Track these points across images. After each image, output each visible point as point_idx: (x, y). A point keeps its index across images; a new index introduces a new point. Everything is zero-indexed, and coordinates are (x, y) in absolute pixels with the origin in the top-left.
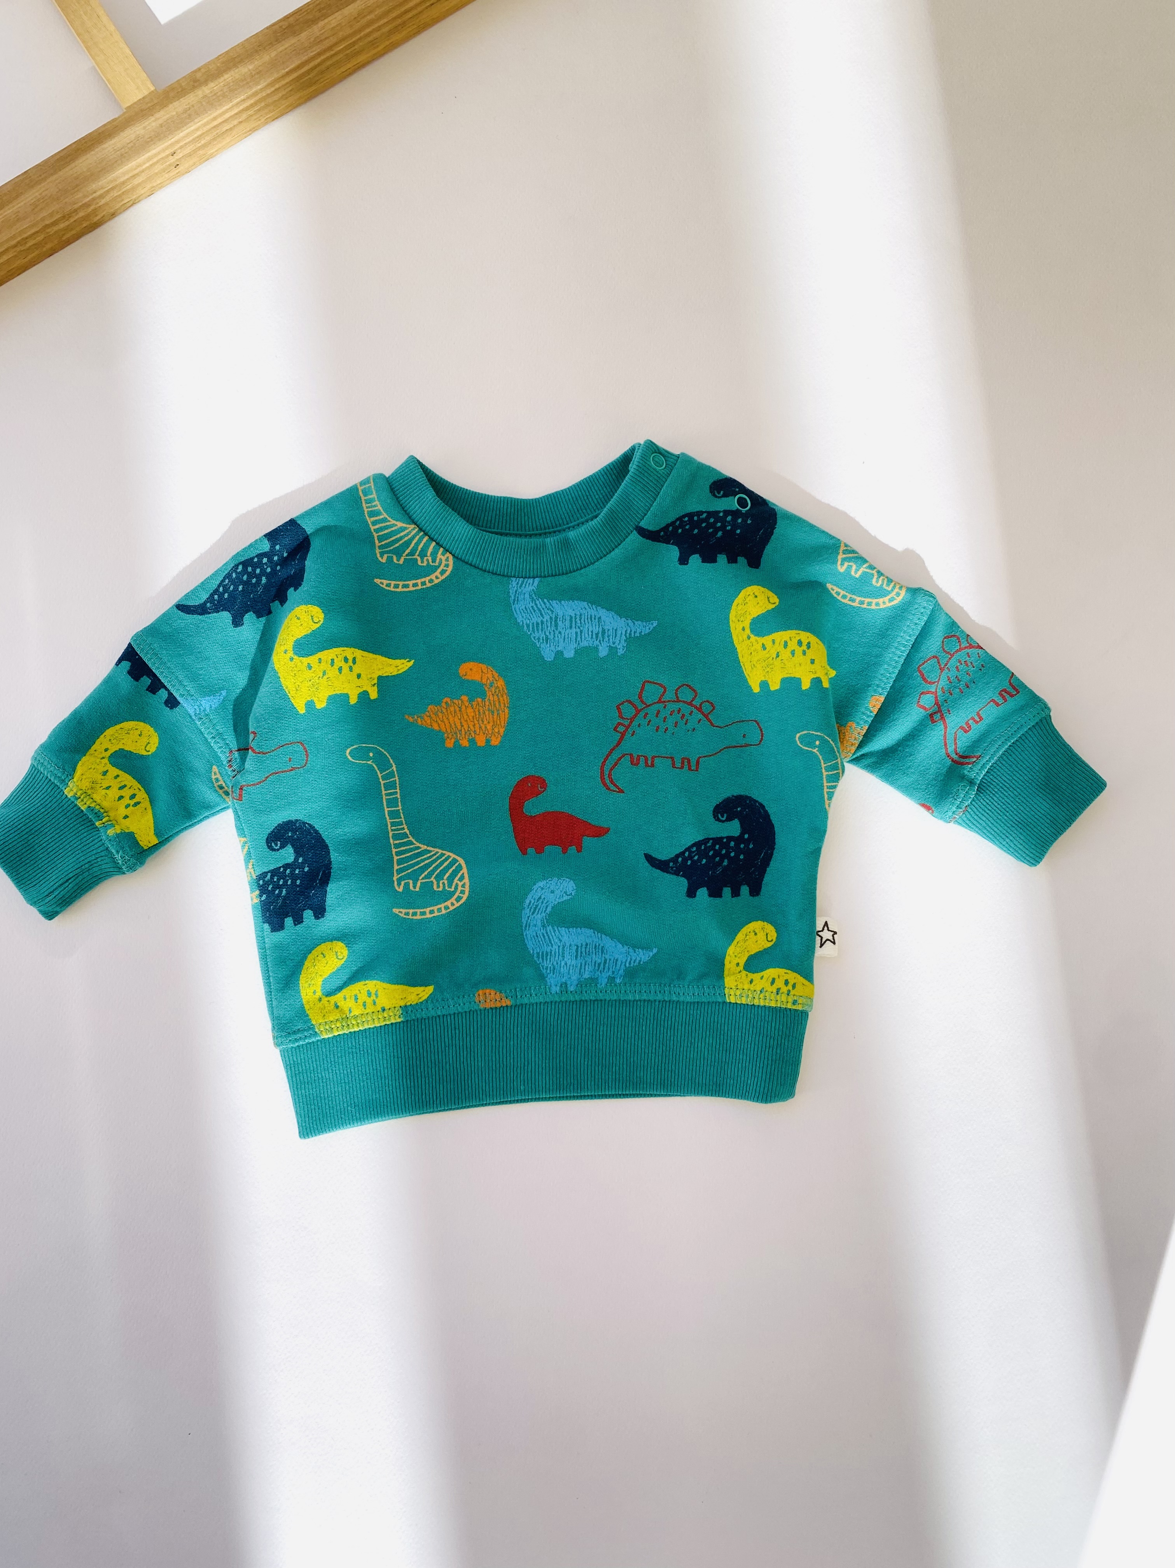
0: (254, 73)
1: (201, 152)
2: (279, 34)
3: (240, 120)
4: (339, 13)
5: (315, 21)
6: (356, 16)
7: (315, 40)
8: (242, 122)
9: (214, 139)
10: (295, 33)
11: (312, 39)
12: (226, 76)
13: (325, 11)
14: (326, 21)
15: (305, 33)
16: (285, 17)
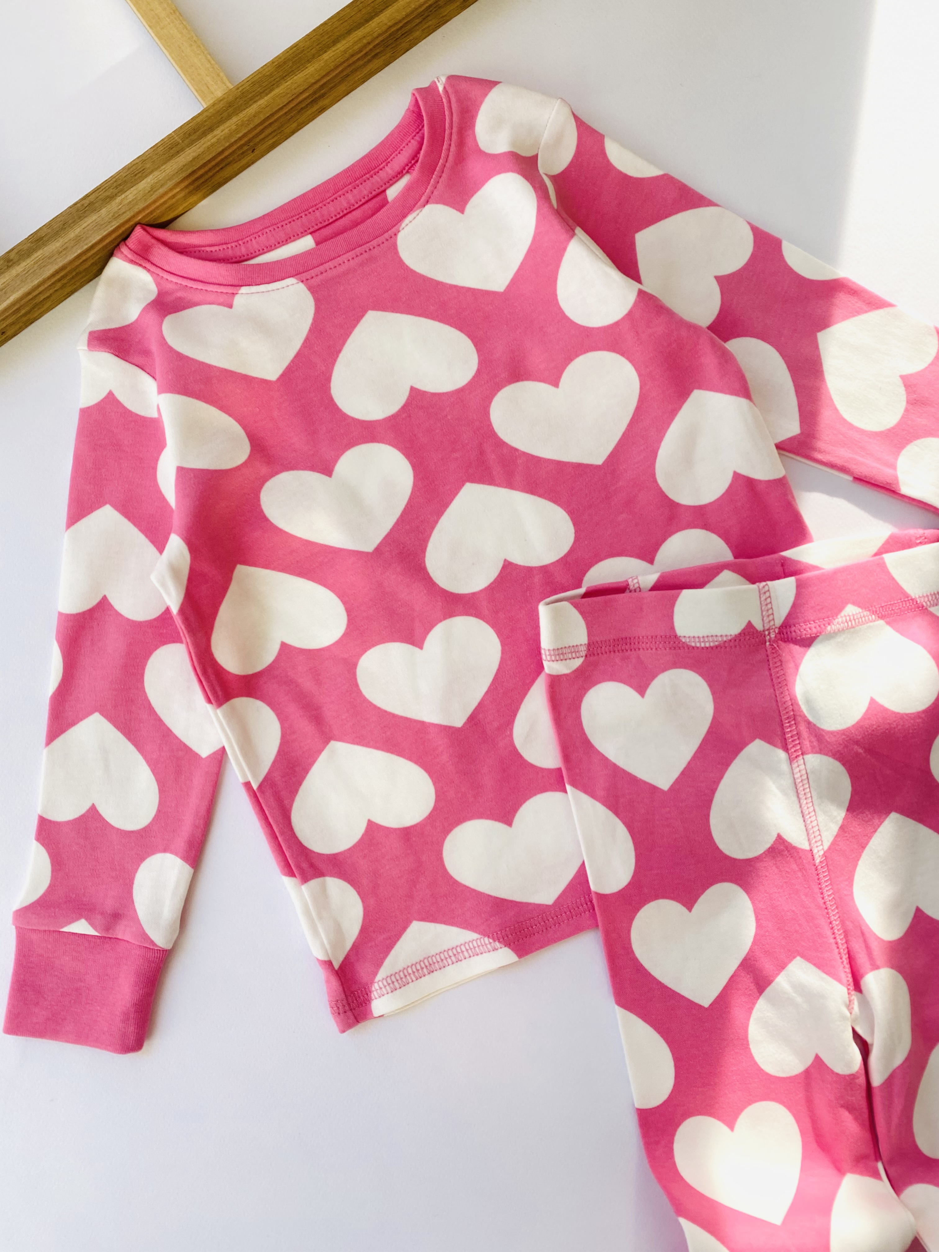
0: (61, 250)
1: (24, 319)
2: (81, 212)
3: (55, 289)
4: (134, 188)
5: (112, 197)
6: (150, 190)
7: (112, 216)
8: (56, 291)
9: (34, 308)
10: (95, 210)
11: (112, 214)
12: (36, 255)
13: (121, 187)
14: (123, 196)
15: (104, 209)
16: (87, 195)
